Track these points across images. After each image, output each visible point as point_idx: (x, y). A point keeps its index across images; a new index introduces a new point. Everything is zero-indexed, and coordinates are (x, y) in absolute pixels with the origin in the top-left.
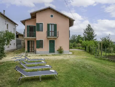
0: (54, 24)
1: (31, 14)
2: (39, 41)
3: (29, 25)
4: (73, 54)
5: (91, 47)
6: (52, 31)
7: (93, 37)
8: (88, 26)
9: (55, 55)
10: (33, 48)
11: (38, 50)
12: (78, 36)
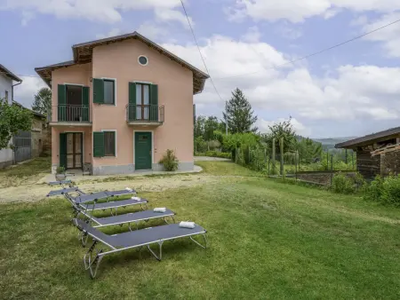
0: (149, 85)
1: (76, 50)
2: (101, 133)
3: (65, 84)
4: (205, 170)
5: (252, 151)
6: (142, 106)
7: (250, 123)
8: (234, 93)
9: (153, 176)
10: (78, 157)
11: (97, 164)
12: (207, 119)
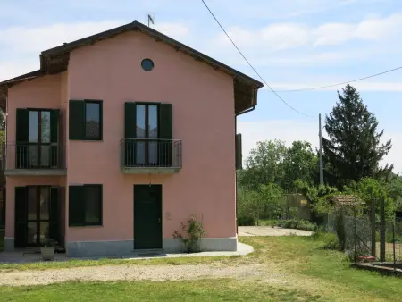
3: (26, 107)
6: (147, 141)
8: (342, 94)
10: (43, 226)
